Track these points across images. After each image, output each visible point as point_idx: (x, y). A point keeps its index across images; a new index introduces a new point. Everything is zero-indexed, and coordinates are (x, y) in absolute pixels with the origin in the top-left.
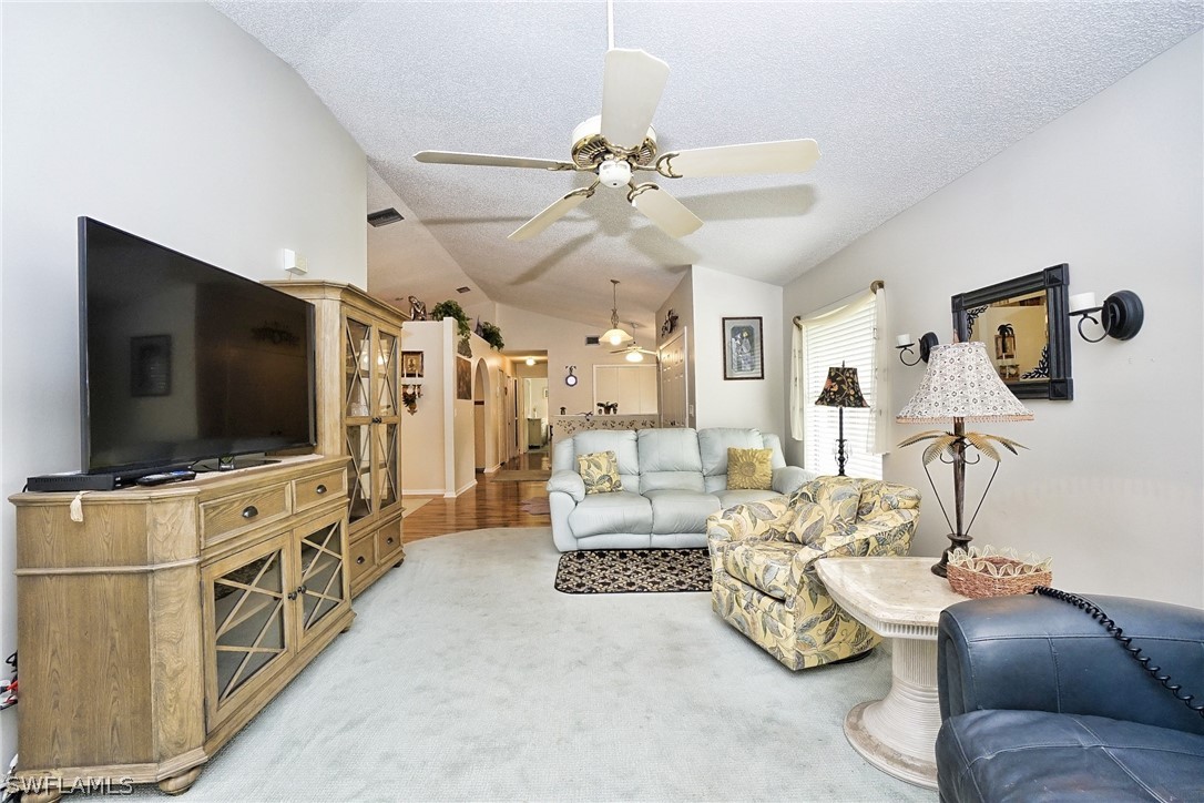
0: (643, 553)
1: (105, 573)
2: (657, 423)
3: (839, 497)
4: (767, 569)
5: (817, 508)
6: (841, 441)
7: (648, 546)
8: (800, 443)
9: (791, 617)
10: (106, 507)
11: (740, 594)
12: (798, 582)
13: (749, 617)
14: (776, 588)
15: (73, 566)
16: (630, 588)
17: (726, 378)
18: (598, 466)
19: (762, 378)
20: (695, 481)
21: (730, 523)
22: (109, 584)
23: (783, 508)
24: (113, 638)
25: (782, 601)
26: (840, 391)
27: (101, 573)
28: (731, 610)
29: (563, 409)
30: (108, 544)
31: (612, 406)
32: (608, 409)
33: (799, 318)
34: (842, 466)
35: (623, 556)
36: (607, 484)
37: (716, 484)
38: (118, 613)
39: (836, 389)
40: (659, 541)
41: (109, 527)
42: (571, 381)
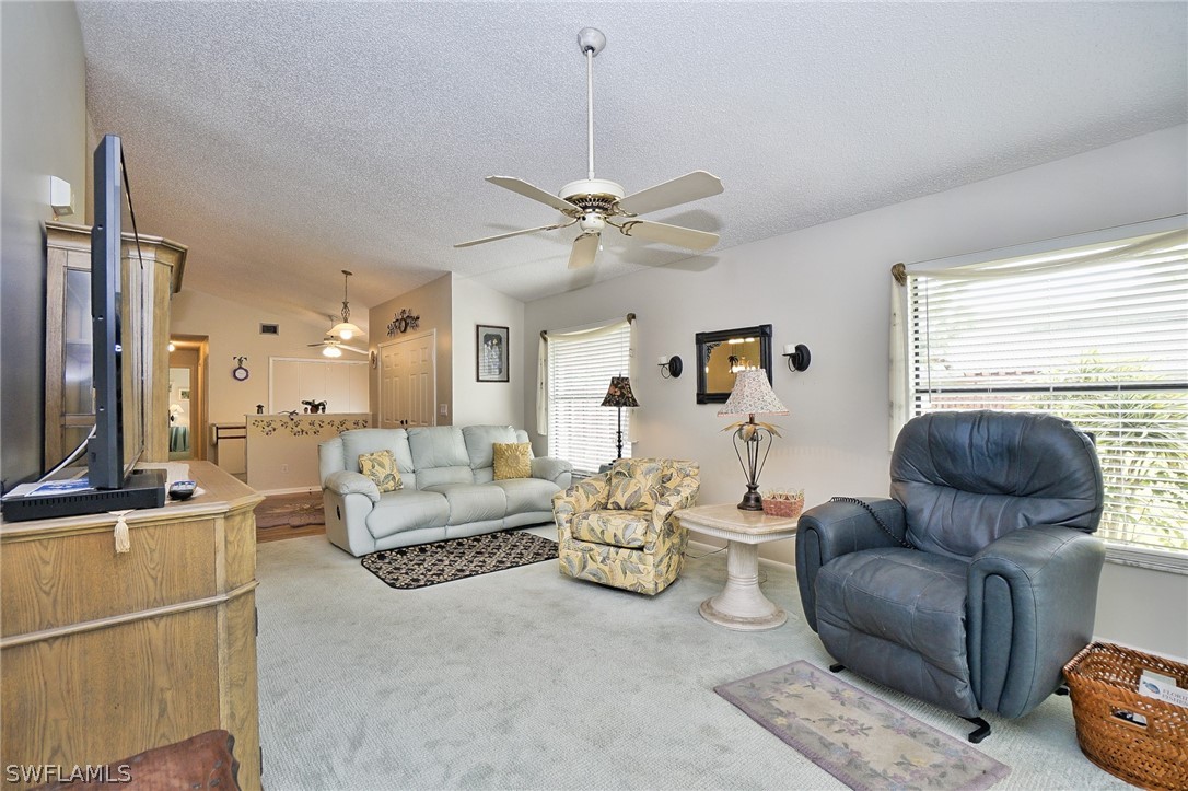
0: (441, 545)
1: (151, 618)
2: (370, 422)
3: (649, 472)
4: (626, 527)
5: (634, 481)
6: (619, 432)
7: (443, 538)
8: (545, 438)
9: (651, 557)
10: (151, 530)
11: (595, 552)
12: (658, 531)
13: (606, 569)
14: (634, 540)
15: (95, 618)
16: (460, 574)
17: (478, 380)
18: (382, 465)
19: (508, 381)
20: (465, 474)
21: (572, 500)
22: (156, 631)
23: (603, 484)
24: (162, 702)
25: (641, 549)
26: (622, 395)
27: (143, 619)
28: (584, 567)
29: (260, 407)
30: (154, 579)
31: (320, 404)
32: (315, 408)
33: (545, 332)
34: (620, 452)
35: (423, 551)
36: (392, 483)
37: (485, 475)
38: (170, 666)
39: (618, 393)
40: (453, 532)
41: (156, 555)
42: (241, 374)
